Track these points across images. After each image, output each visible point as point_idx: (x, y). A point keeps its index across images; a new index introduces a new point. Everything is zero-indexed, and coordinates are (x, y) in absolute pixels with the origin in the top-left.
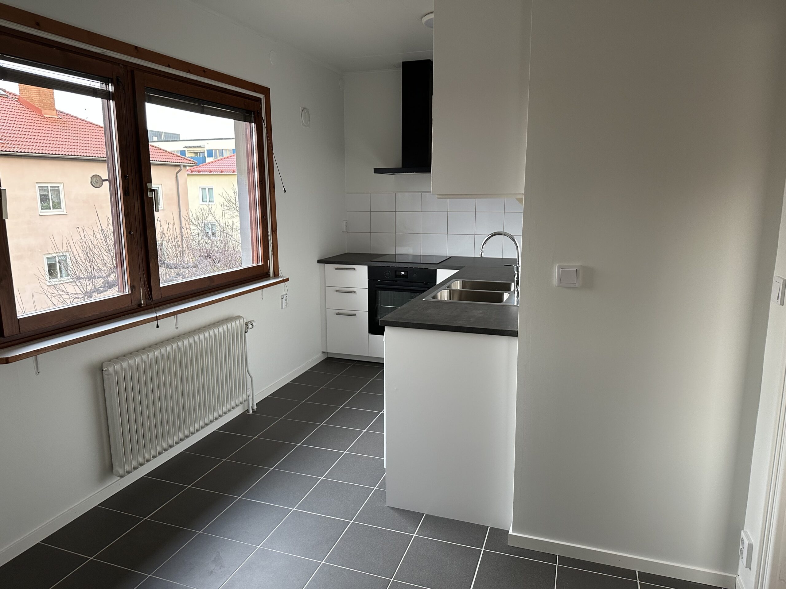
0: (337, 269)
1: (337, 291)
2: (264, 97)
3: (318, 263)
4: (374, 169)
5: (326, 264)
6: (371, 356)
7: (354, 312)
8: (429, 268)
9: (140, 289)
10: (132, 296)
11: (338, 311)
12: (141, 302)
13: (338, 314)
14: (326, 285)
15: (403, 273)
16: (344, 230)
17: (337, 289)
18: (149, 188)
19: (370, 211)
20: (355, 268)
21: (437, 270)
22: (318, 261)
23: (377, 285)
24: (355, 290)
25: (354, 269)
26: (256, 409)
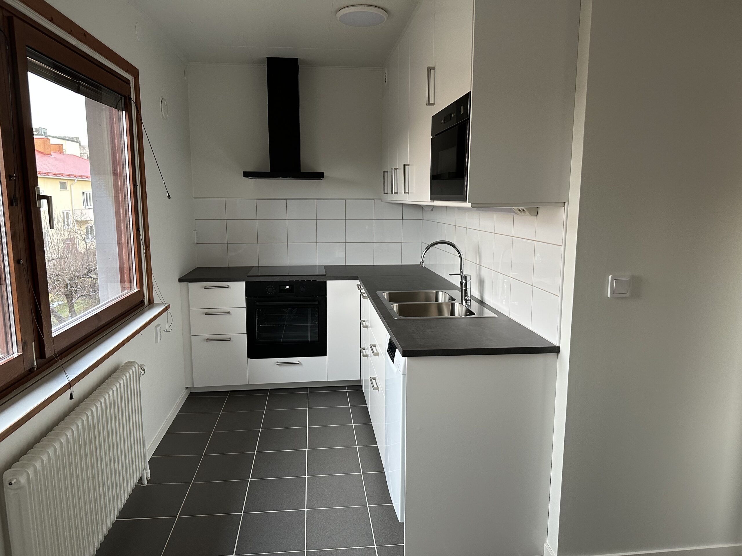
0: (206, 288)
1: (207, 314)
2: (133, 79)
3: (179, 282)
4: (243, 172)
5: (189, 283)
6: (251, 384)
7: (229, 336)
8: (317, 280)
9: (32, 344)
10: (24, 356)
11: (207, 337)
12: (34, 364)
13: (208, 340)
14: (190, 308)
15: (287, 287)
16: (196, 242)
17: (206, 311)
18: (37, 194)
19: (226, 219)
20: (228, 285)
21: (327, 281)
22: (179, 279)
23: (258, 303)
24: (228, 310)
25: (228, 287)
26: (150, 477)
